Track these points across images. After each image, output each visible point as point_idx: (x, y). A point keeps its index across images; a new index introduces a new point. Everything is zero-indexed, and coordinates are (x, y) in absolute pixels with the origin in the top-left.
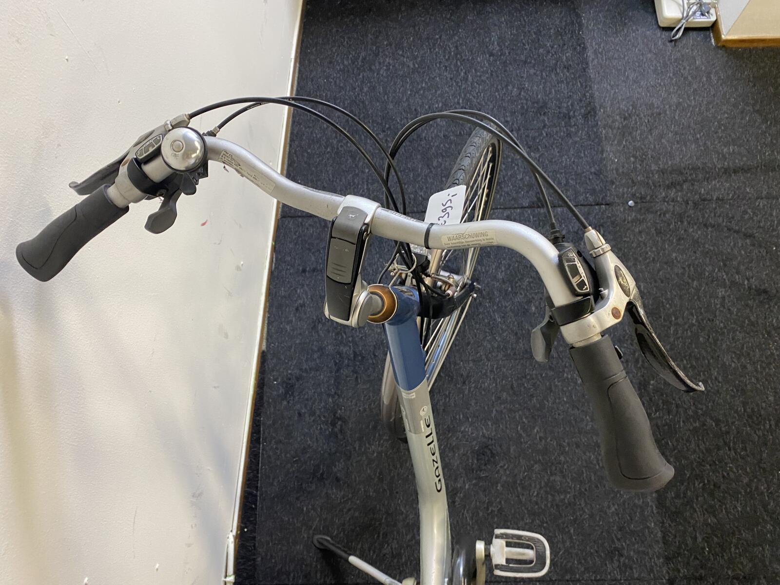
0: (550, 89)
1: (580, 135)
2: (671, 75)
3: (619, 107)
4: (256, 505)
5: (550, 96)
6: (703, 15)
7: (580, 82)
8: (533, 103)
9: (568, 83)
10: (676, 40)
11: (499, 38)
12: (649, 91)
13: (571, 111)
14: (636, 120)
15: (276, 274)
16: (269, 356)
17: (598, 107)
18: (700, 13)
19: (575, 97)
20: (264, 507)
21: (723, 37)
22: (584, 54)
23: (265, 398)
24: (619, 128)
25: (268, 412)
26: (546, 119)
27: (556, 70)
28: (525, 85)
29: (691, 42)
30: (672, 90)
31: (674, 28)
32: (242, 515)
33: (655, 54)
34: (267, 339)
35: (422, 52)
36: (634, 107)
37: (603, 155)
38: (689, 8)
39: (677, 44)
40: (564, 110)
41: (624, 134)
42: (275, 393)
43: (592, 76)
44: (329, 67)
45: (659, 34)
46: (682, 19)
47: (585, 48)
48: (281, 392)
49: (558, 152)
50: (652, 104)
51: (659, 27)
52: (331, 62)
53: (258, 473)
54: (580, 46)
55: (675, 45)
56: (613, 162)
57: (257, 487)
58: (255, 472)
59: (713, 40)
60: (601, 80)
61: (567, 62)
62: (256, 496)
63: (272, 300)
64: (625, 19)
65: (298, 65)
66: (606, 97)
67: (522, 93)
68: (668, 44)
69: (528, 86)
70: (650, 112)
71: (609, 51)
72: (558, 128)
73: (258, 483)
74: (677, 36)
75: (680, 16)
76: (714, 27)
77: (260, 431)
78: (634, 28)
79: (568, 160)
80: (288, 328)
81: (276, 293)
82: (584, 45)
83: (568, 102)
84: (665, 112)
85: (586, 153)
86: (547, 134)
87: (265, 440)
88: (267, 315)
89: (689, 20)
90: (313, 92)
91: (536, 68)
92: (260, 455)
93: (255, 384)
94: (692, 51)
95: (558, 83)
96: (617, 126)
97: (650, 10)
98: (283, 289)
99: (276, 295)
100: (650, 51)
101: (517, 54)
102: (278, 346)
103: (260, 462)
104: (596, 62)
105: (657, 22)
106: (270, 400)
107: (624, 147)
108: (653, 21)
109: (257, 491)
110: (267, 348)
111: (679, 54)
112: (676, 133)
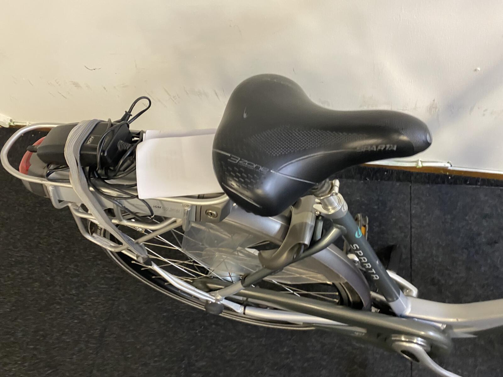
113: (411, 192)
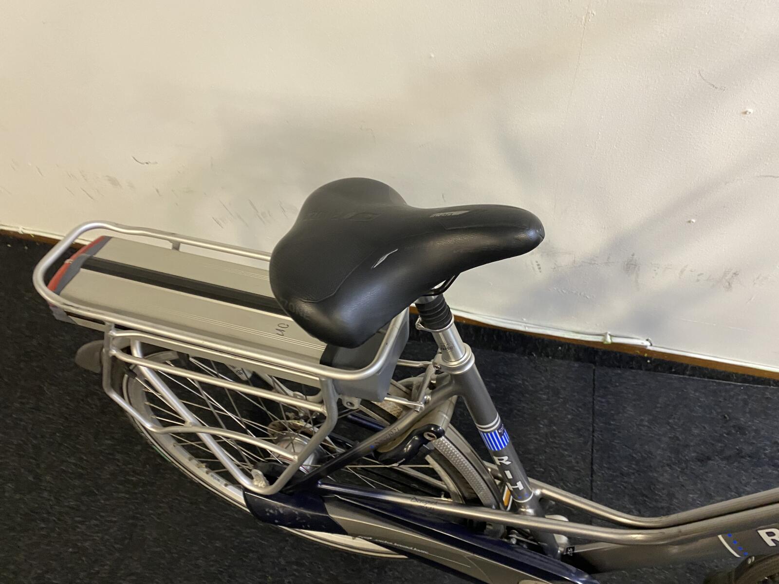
4: (675, 373)
20: (672, 381)
53: (708, 378)
57: (694, 375)
62: (684, 374)
73: (698, 377)
92: (729, 382)
103: (721, 381)
109: (690, 375)
113: (594, 378)
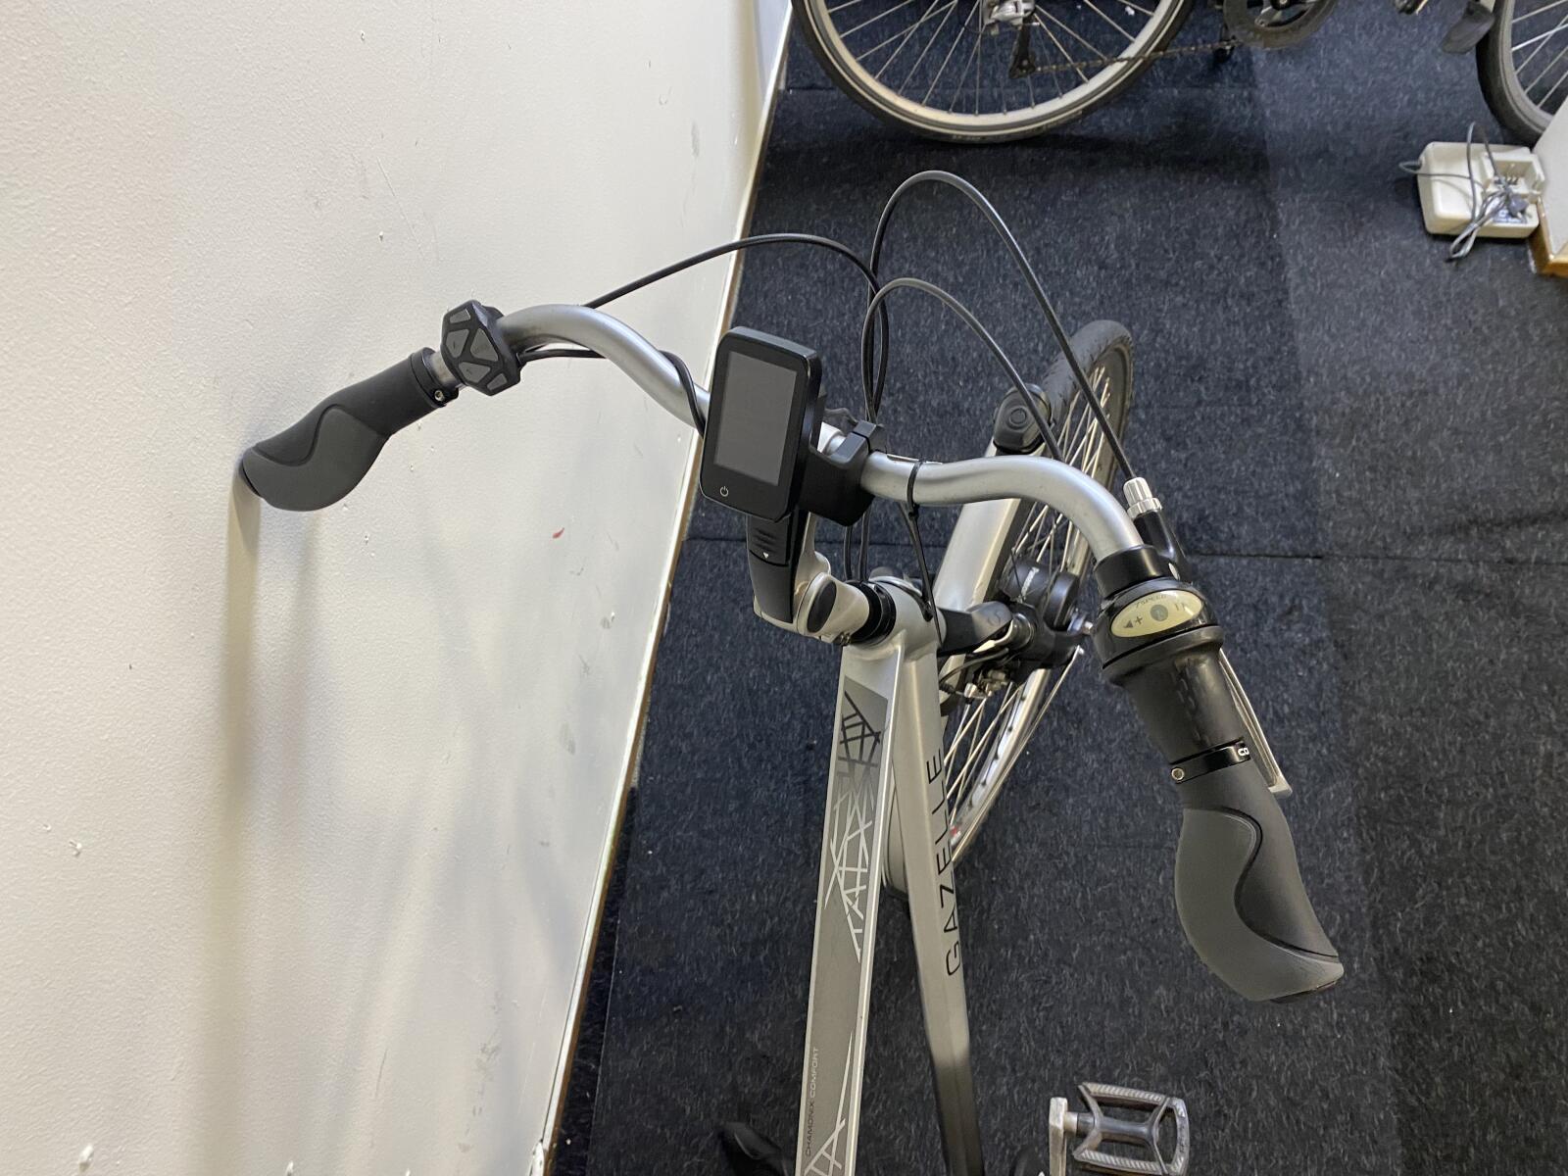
0: (1213, 336)
1: (1266, 422)
2: (1449, 322)
3: (1345, 377)
5: (1213, 348)
6: (1512, 215)
7: (1271, 324)
8: (1180, 359)
9: (1247, 328)
10: (1459, 259)
11: (1118, 238)
12: (1404, 350)
13: (1252, 376)
14: (1378, 400)
15: (669, 643)
16: (643, 800)
17: (1305, 374)
18: (1506, 212)
19: (1260, 352)
21: (1552, 257)
22: (1279, 275)
23: (628, 881)
24: (1343, 414)
25: (632, 911)
26: (1202, 389)
27: (1225, 299)
28: (1164, 325)
29: (1489, 262)
30: (1449, 349)
31: (1456, 237)
32: (565, 1110)
33: (1417, 282)
34: (642, 767)
35: (973, 255)
36: (1375, 376)
37: (1311, 462)
38: (1484, 201)
39: (1461, 266)
40: (1239, 376)
41: (1353, 428)
42: (648, 873)
43: (1294, 317)
44: (798, 274)
45: (1426, 247)
46: (1472, 220)
47: (1282, 265)
48: (659, 872)
49: (1224, 452)
50: (1412, 375)
51: (1428, 234)
52: (802, 266)
54: (1272, 259)
55: (1457, 268)
56: (1331, 478)
58: (597, 1026)
59: (1532, 263)
60: (1313, 324)
61: (1247, 286)
63: (658, 690)
64: (1361, 217)
65: (741, 267)
66: (1320, 356)
67: (1159, 339)
68: (1445, 266)
69: (1172, 326)
70: (1405, 388)
71: (1327, 273)
72: (1226, 408)
74: (1462, 252)
75: (1467, 215)
76: (1534, 239)
77: (613, 947)
78: (1378, 233)
79: (1243, 469)
80: (684, 747)
81: (666, 679)
82: (1280, 256)
83: (1247, 360)
84: (1436, 391)
85: (1279, 458)
86: (1203, 418)
87: (621, 964)
88: (646, 720)
89: (1486, 224)
90: (766, 317)
91: (1187, 295)
93: (612, 852)
94: (1490, 280)
95: (1228, 325)
96: (1340, 410)
97: (1410, 201)
98: (679, 672)
99: (665, 684)
100: (1409, 277)
101: (1152, 269)
102: (661, 782)
104: (1301, 290)
105: (1424, 224)
106: (638, 887)
107: (1353, 450)
108: (1416, 222)
110: (639, 782)
111: (1464, 286)
112: (1456, 431)
